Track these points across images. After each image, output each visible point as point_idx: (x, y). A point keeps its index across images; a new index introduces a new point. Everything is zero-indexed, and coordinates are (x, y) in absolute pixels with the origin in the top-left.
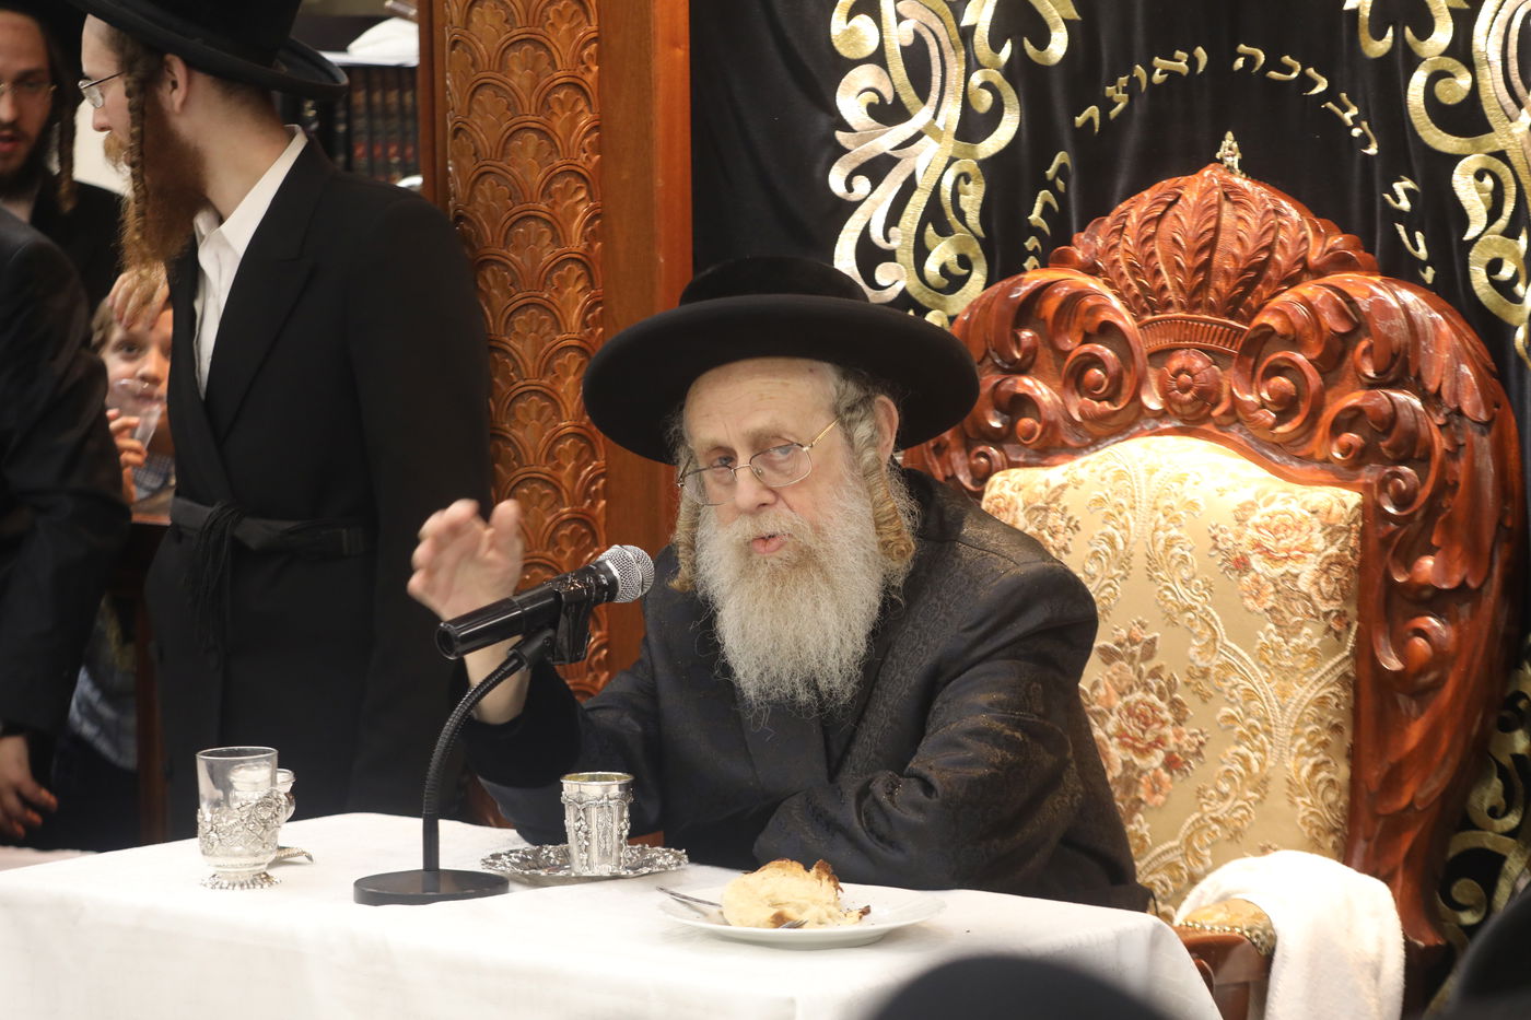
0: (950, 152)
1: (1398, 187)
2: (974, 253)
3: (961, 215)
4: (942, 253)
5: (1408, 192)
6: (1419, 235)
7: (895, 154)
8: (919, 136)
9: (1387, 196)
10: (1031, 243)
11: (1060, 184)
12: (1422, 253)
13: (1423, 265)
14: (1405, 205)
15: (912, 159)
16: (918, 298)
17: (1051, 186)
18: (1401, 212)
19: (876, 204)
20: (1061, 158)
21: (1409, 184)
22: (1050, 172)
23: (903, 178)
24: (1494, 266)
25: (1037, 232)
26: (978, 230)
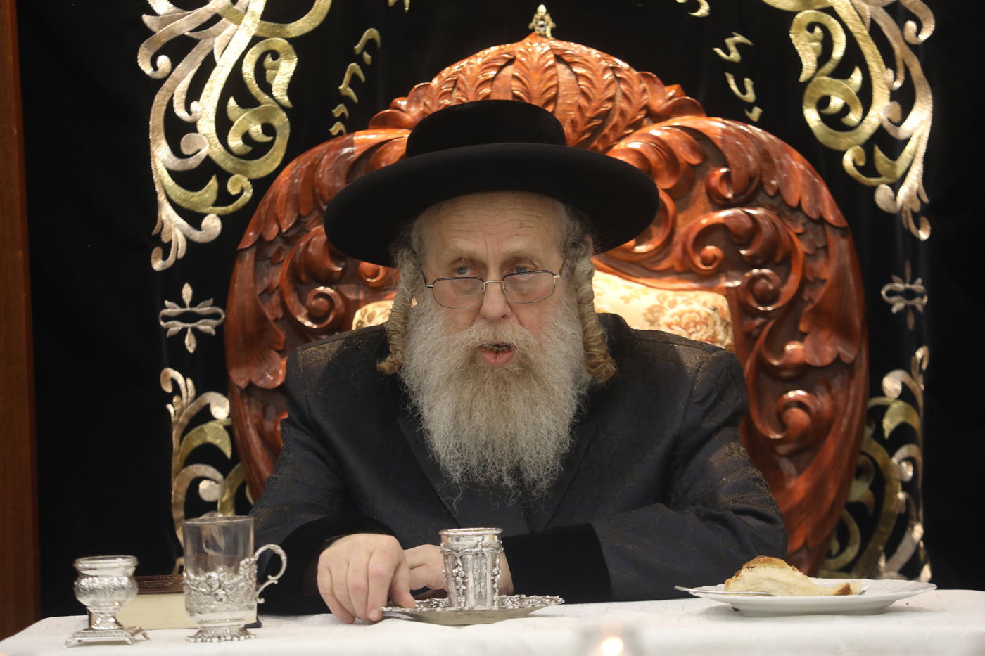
0: (253, 32)
1: (729, 41)
2: (281, 121)
3: (266, 88)
4: (246, 123)
5: (739, 46)
6: (748, 83)
7: (194, 35)
8: (216, 19)
9: (718, 50)
10: (340, 110)
11: (367, 57)
12: (750, 96)
13: (750, 107)
14: (735, 56)
15: (210, 41)
16: (222, 165)
17: (359, 60)
18: (732, 63)
19: (178, 82)
20: (371, 33)
21: (739, 38)
22: (358, 47)
23: (202, 58)
24: (823, 103)
25: (346, 100)
26: (285, 100)
